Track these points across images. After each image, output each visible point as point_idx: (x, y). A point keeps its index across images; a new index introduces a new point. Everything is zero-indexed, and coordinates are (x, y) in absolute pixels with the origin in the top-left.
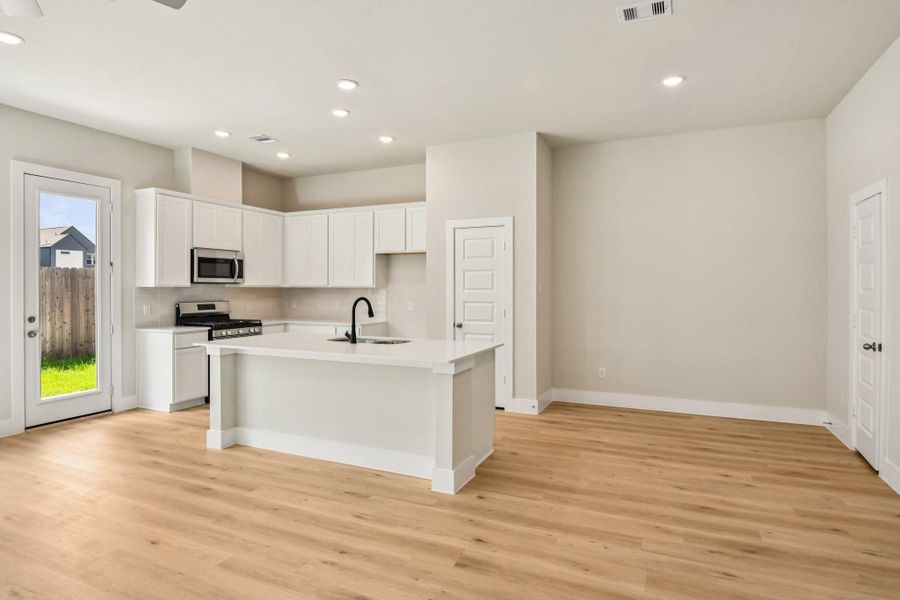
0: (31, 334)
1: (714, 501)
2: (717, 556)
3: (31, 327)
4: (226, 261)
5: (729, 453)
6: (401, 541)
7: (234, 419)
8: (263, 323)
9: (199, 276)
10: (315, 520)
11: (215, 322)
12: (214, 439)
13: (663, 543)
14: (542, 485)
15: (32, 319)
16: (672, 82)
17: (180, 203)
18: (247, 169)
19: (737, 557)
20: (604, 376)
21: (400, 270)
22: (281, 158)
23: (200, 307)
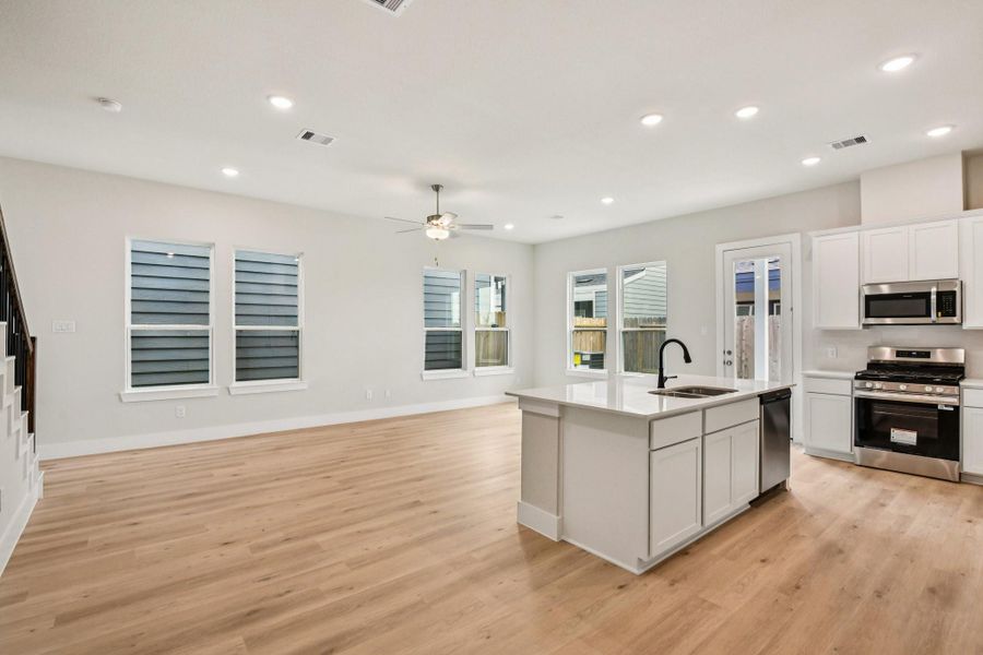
0: (728, 363)
2: (283, 591)
3: (728, 358)
9: (867, 317)
13: (332, 576)
15: (729, 352)
19: (262, 600)
23: (899, 354)
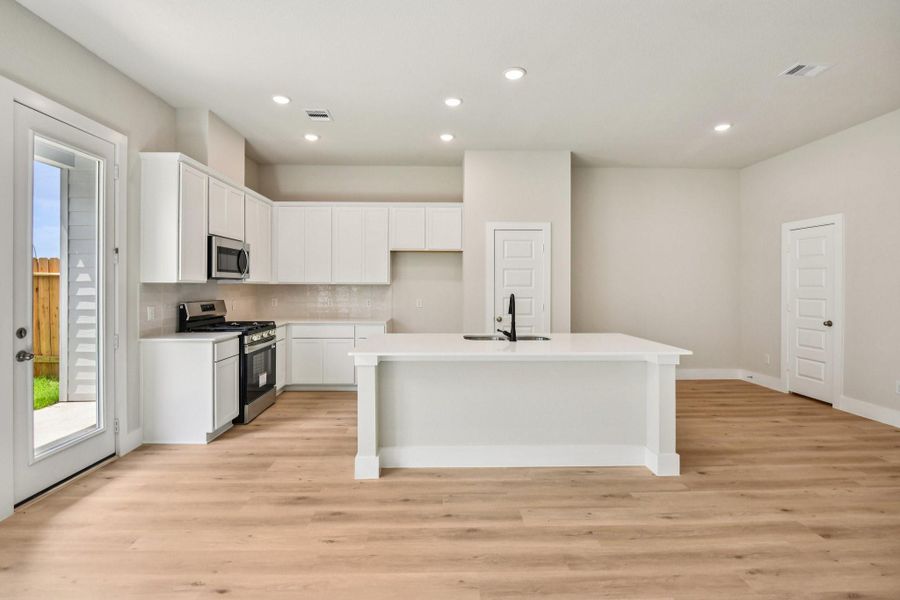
3: (21, 344)
9: (219, 270)
15: (22, 333)
16: (722, 128)
17: (199, 177)
23: (206, 308)
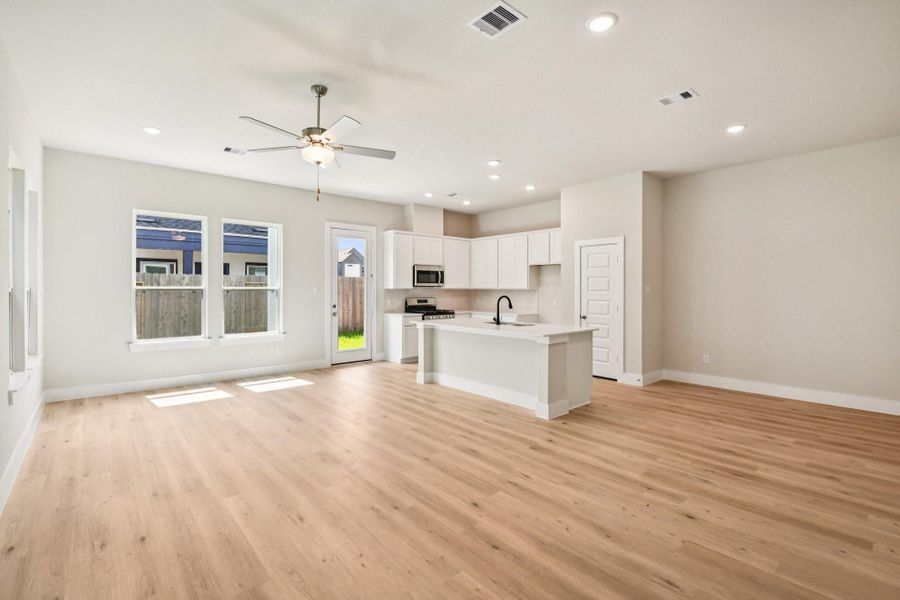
0: (334, 314)
1: (743, 449)
3: (334, 310)
4: (433, 272)
5: (781, 424)
6: (505, 434)
7: (431, 367)
8: (456, 312)
9: (418, 282)
10: (463, 420)
11: (427, 310)
12: (420, 377)
14: (611, 423)
15: (334, 306)
17: (407, 238)
18: (446, 212)
20: (708, 361)
21: (548, 278)
22: (466, 204)
23: (419, 301)
